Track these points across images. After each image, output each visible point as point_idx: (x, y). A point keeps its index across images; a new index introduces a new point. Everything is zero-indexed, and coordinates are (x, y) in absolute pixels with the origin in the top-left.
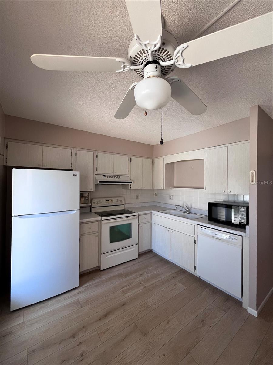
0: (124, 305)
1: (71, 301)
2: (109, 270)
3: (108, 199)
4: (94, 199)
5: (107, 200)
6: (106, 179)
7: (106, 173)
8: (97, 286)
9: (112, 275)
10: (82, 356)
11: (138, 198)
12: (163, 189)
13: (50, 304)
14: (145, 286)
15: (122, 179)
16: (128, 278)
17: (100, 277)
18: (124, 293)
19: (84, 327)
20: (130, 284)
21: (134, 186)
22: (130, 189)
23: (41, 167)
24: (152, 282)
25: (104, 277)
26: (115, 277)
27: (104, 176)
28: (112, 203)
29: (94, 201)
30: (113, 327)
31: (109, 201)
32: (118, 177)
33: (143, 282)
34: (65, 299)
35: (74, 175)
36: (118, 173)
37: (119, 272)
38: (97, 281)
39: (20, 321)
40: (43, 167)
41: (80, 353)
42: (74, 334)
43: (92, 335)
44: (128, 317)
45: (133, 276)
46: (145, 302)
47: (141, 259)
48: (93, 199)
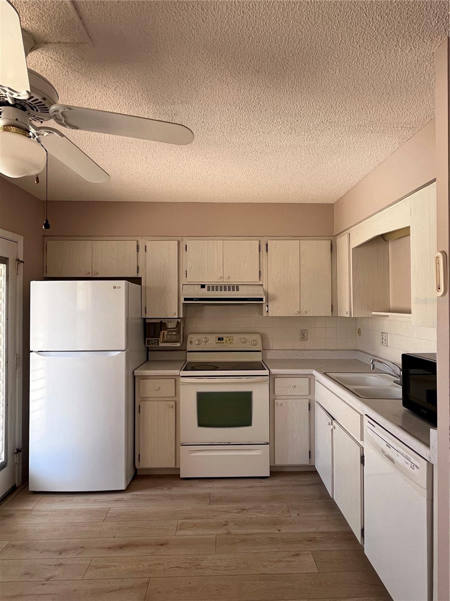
0: (162, 545)
1: (99, 507)
2: (197, 481)
3: (221, 336)
4: (191, 335)
5: (219, 339)
6: (205, 293)
7: (206, 280)
8: (152, 499)
9: (191, 491)
10: (48, 580)
11: (304, 336)
12: (348, 316)
13: (74, 500)
14: (231, 531)
15: (242, 293)
16: (214, 507)
17: (169, 489)
18: (181, 527)
19: (82, 547)
20: (205, 518)
21: (275, 310)
22: (265, 314)
23: (90, 276)
24: (250, 531)
25: (176, 491)
26: (194, 496)
27: (203, 286)
28: (231, 345)
29: (191, 339)
30: (116, 566)
31: (224, 341)
32: (236, 288)
33: (232, 524)
34: (94, 501)
35: (115, 287)
36: (234, 280)
37: (208, 491)
38: (158, 492)
39: (29, 506)
40: (93, 276)
41: (49, 575)
42: (63, 550)
43: (81, 562)
44: (150, 565)
45: (225, 506)
46: (200, 557)
47: (277, 482)
48: (189, 336)
